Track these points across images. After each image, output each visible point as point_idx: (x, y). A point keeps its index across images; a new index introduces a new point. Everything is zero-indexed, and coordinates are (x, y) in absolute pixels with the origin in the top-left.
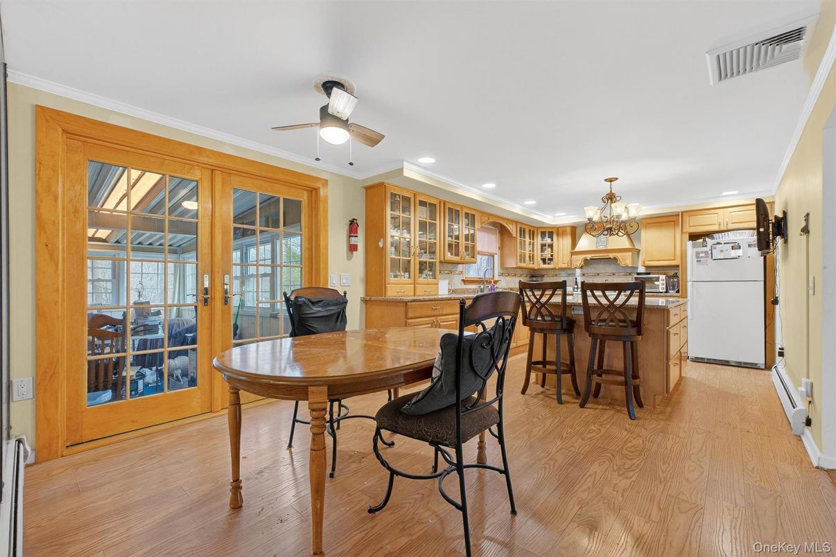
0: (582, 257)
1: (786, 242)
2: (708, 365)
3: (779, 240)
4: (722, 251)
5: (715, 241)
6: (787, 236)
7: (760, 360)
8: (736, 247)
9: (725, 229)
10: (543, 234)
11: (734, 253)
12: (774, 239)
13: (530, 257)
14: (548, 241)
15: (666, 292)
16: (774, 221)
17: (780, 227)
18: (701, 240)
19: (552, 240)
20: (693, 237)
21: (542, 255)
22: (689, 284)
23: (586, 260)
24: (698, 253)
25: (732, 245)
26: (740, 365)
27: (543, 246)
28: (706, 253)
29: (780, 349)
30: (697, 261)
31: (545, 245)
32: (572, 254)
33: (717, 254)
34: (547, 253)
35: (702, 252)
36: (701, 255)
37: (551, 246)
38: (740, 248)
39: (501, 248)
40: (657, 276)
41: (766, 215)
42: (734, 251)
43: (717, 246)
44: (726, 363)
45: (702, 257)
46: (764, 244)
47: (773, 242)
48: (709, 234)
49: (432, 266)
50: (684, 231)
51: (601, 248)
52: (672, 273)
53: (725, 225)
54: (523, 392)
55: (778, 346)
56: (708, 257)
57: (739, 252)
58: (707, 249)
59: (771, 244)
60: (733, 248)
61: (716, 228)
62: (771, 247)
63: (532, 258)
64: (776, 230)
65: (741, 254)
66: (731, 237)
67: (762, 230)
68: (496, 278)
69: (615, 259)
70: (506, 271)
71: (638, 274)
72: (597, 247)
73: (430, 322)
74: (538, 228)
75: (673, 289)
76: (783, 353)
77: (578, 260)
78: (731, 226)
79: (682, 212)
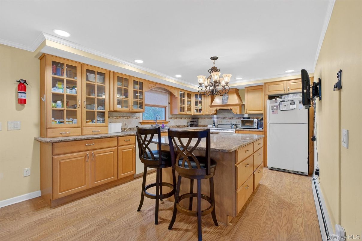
0: (215, 109)
1: (320, 99)
2: (278, 172)
3: (316, 99)
4: (285, 106)
5: (281, 100)
6: (321, 96)
7: (306, 171)
8: (293, 103)
9: (287, 93)
10: (196, 96)
11: (292, 107)
12: (313, 97)
13: (188, 108)
14: (199, 100)
15: (257, 129)
16: (313, 86)
17: (317, 89)
18: (274, 99)
19: (201, 100)
20: (271, 98)
21: (196, 108)
22: (268, 124)
23: (217, 111)
24: (273, 107)
25: (291, 102)
26: (294, 173)
27: (196, 103)
28: (277, 106)
29: (316, 170)
30: (272, 111)
31: (197, 102)
32: (211, 106)
33: (283, 108)
34: (199, 106)
35: (275, 106)
36: (275, 108)
37: (200, 102)
38: (295, 104)
39: (171, 103)
40: (253, 119)
41: (308, 81)
42: (291, 106)
43: (283, 102)
44: (287, 171)
45: (275, 109)
46: (307, 101)
47: (312, 100)
48: (279, 96)
49: (102, 114)
50: (266, 94)
51: (225, 104)
52: (260, 118)
53: (287, 90)
54: (139, 210)
55: (315, 168)
56: (277, 109)
57: (294, 106)
58: (278, 104)
59: (311, 101)
60: (291, 104)
61: (283, 92)
62: (311, 103)
63: (189, 109)
64: (314, 92)
65: (295, 107)
66: (290, 97)
67: (305, 91)
68: (167, 120)
69: (231, 110)
70: (174, 116)
71: (244, 118)
72: (222, 103)
73: (84, 155)
74: (193, 92)
75: (261, 127)
76: (318, 172)
77: (213, 110)
78: (291, 91)
79: (265, 84)
